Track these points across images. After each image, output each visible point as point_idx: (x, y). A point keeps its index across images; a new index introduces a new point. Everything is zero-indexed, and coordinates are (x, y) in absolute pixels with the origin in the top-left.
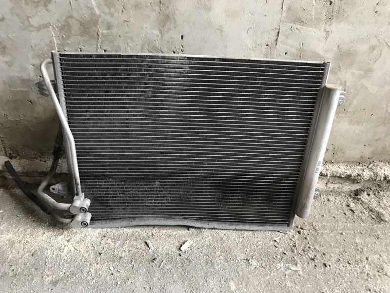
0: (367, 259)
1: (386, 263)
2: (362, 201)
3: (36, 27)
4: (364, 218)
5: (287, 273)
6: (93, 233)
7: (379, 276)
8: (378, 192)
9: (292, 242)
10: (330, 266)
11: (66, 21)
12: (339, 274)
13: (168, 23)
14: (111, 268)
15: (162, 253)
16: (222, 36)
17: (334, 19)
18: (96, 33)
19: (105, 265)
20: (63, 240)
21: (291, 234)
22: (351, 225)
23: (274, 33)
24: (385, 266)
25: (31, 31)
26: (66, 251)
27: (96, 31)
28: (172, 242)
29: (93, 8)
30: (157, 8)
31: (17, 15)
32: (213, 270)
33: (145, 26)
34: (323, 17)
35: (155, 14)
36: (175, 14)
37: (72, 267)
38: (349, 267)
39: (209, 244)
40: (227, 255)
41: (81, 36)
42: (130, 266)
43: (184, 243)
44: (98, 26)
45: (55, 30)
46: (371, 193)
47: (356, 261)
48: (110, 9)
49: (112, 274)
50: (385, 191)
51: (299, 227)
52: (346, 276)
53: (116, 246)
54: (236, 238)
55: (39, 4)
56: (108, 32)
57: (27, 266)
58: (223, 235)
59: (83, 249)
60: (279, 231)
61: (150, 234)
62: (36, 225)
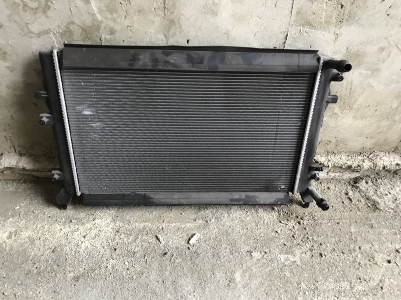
0: (360, 248)
1: (377, 252)
2: (360, 189)
3: (36, 34)
4: (360, 207)
5: (286, 263)
6: (107, 228)
7: (370, 265)
8: (376, 180)
9: (292, 233)
10: (325, 255)
11: (67, 27)
12: (333, 263)
13: (173, 28)
14: (127, 263)
15: (172, 246)
16: (229, 39)
17: (344, 22)
18: (99, 39)
19: (121, 260)
20: (80, 236)
21: (292, 224)
22: (348, 214)
23: (283, 36)
24: (376, 255)
25: (31, 38)
26: (83, 247)
27: (99, 36)
28: (181, 236)
29: (95, 14)
30: (162, 13)
31: (15, 22)
32: (220, 262)
33: (150, 31)
34: (334, 20)
35: (159, 18)
36: (180, 19)
37: (90, 263)
38: (342, 257)
39: (215, 237)
40: (232, 248)
41: (84, 41)
42: (144, 260)
43: (192, 237)
44: (101, 32)
45: (56, 36)
46: (369, 181)
47: (349, 250)
48: (112, 15)
49: (128, 269)
50: (383, 179)
51: (300, 217)
52: (339, 266)
53: (130, 241)
54: (240, 230)
55: (38, 11)
56: (111, 37)
57: (49, 263)
58: (228, 227)
59: (99, 244)
60: (280, 222)
61: (160, 228)
62: (52, 221)
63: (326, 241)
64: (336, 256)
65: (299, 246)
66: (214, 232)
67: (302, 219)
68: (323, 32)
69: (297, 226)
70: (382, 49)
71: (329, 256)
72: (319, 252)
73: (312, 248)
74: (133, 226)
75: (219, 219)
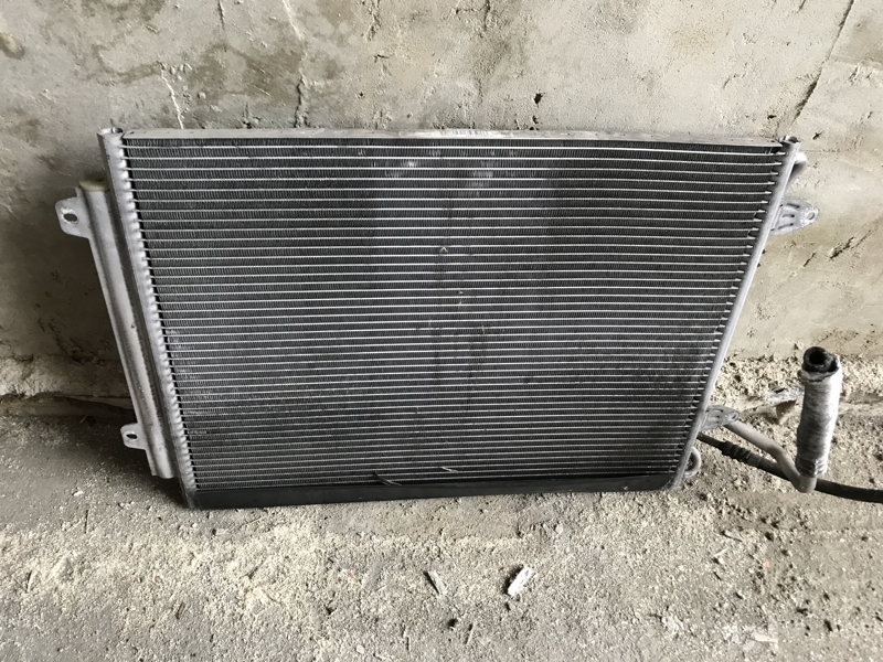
3: (120, 75)
5: (746, 648)
6: (304, 551)
9: (754, 563)
10: (838, 627)
11: (206, 58)
12: (858, 647)
13: (504, 63)
14: (360, 649)
15: (466, 602)
16: (651, 95)
18: (294, 87)
19: (345, 640)
20: (239, 574)
21: (751, 540)
23: (799, 89)
25: (107, 85)
27: (295, 81)
28: (486, 572)
29: (288, 24)
30: (476, 24)
31: (62, 42)
32: (585, 646)
33: (437, 69)
35: (467, 37)
36: (526, 40)
38: (878, 630)
39: (568, 576)
40: (613, 605)
41: (252, 94)
42: (401, 640)
43: (514, 576)
44: (300, 70)
45: (177, 79)
48: (336, 26)
51: (769, 521)
53: (362, 587)
54: (628, 556)
55: (127, 13)
56: (327, 86)
57: (171, 648)
58: (598, 548)
59: (289, 596)
60: (723, 533)
61: (434, 550)
62: (168, 532)
63: (838, 587)
64: (864, 628)
65: (773, 601)
66: (564, 562)
67: (774, 525)
69: (765, 547)
71: (847, 630)
72: (823, 617)
73: (805, 606)
74: (367, 545)
75: (574, 525)
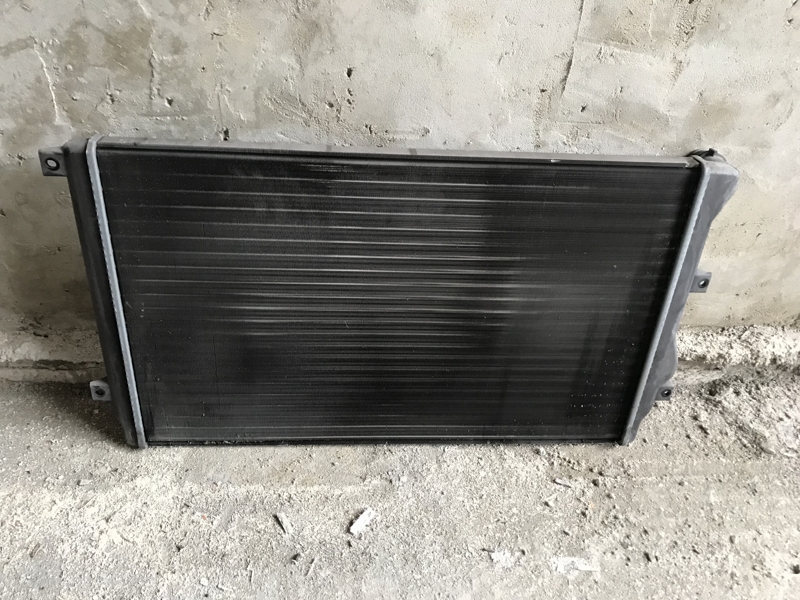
0: (731, 540)
1: (770, 549)
2: (723, 407)
3: (1, 49)
4: (726, 446)
5: (571, 577)
6: (163, 498)
7: (756, 578)
8: (757, 388)
9: (581, 505)
10: (657, 558)
11: (70, 33)
12: (675, 575)
13: (317, 40)
14: (204, 581)
15: (310, 540)
16: (441, 70)
17: (696, 34)
18: (146, 62)
19: (190, 574)
20: (97, 518)
21: (579, 486)
22: (701, 461)
23: (560, 65)
24: (767, 555)
26: (103, 545)
27: (147, 55)
28: (332, 515)
29: (137, 4)
30: (290, 6)
32: (420, 577)
33: (263, 46)
34: (673, 29)
35: (284, 18)
36: (332, 20)
37: (118, 583)
38: (695, 560)
39: (409, 517)
40: (448, 541)
41: (111, 67)
42: (245, 573)
43: (357, 517)
44: (151, 46)
45: (47, 53)
46: (742, 390)
47: (709, 545)
48: (176, 6)
49: (206, 596)
50: (770, 384)
51: (596, 470)
52: (688, 581)
53: (214, 527)
54: (466, 500)
56: (174, 60)
57: (21, 582)
58: (438, 493)
59: (142, 536)
60: (554, 481)
61: (285, 496)
62: (34, 483)
63: (657, 524)
64: (681, 560)
65: (596, 536)
66: (406, 506)
67: (601, 474)
68: (650, 57)
69: (591, 491)
70: (776, 98)
71: (665, 561)
72: (643, 549)
73: (627, 540)
74: (222, 492)
75: (418, 475)
